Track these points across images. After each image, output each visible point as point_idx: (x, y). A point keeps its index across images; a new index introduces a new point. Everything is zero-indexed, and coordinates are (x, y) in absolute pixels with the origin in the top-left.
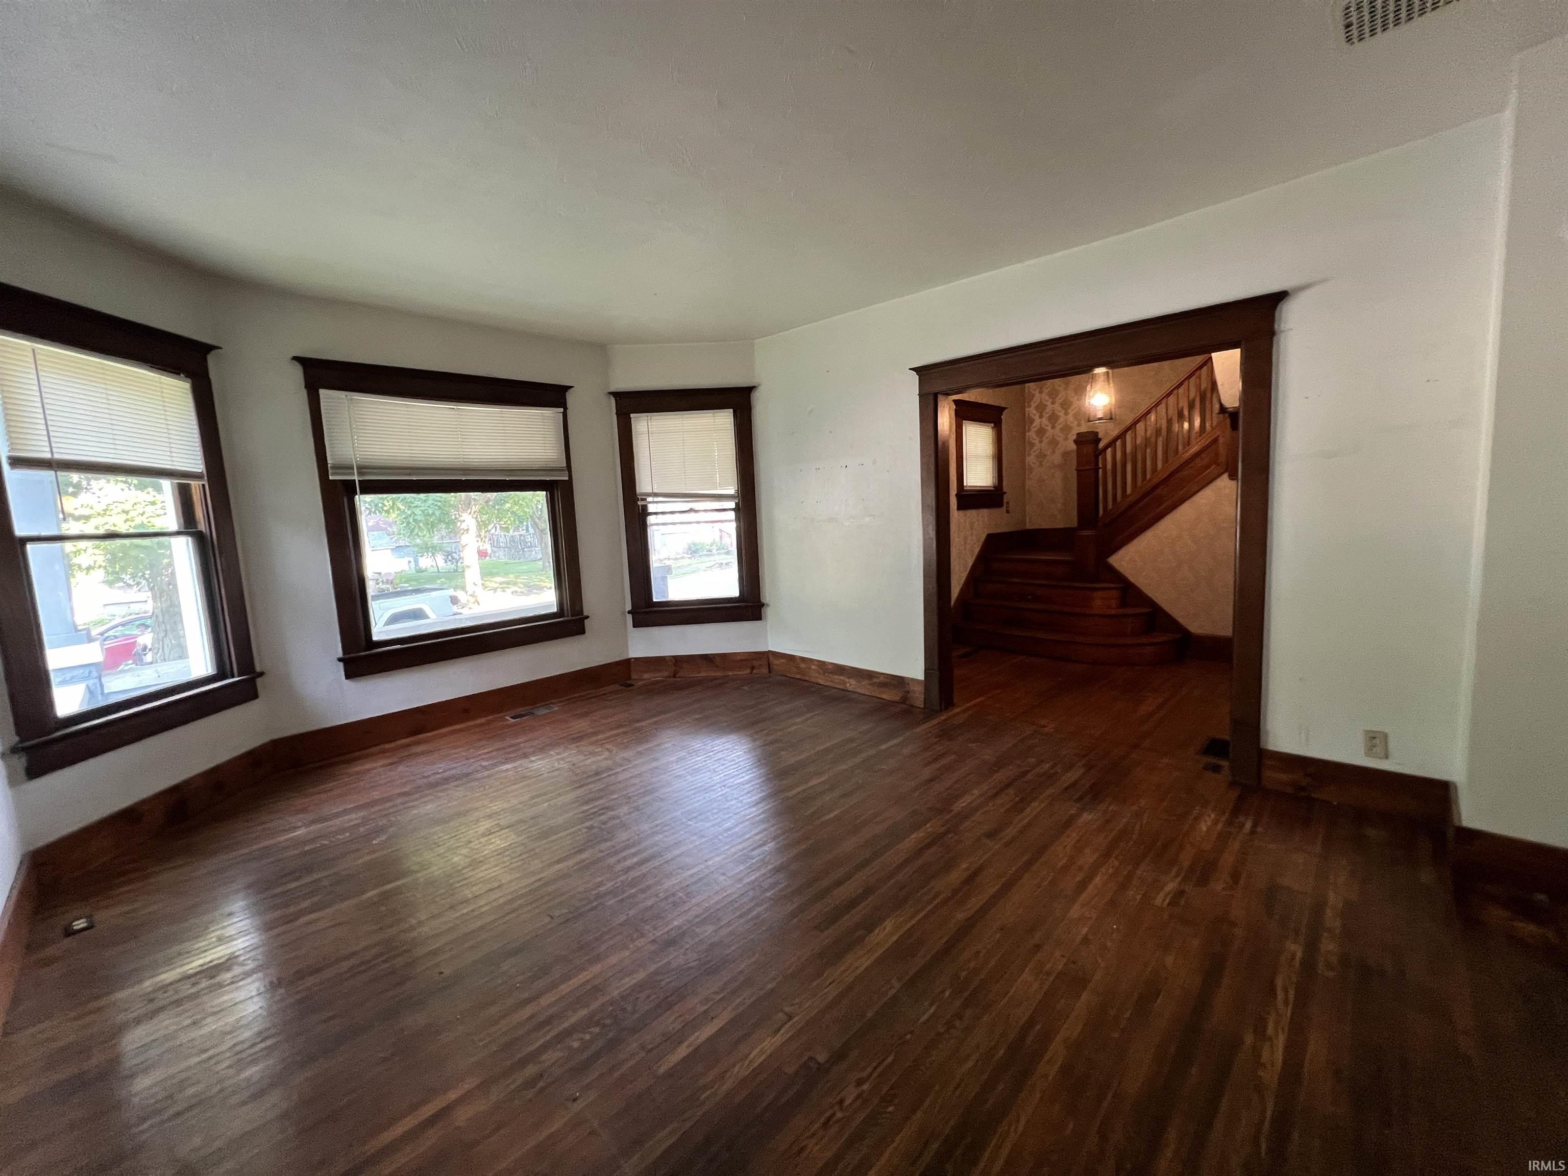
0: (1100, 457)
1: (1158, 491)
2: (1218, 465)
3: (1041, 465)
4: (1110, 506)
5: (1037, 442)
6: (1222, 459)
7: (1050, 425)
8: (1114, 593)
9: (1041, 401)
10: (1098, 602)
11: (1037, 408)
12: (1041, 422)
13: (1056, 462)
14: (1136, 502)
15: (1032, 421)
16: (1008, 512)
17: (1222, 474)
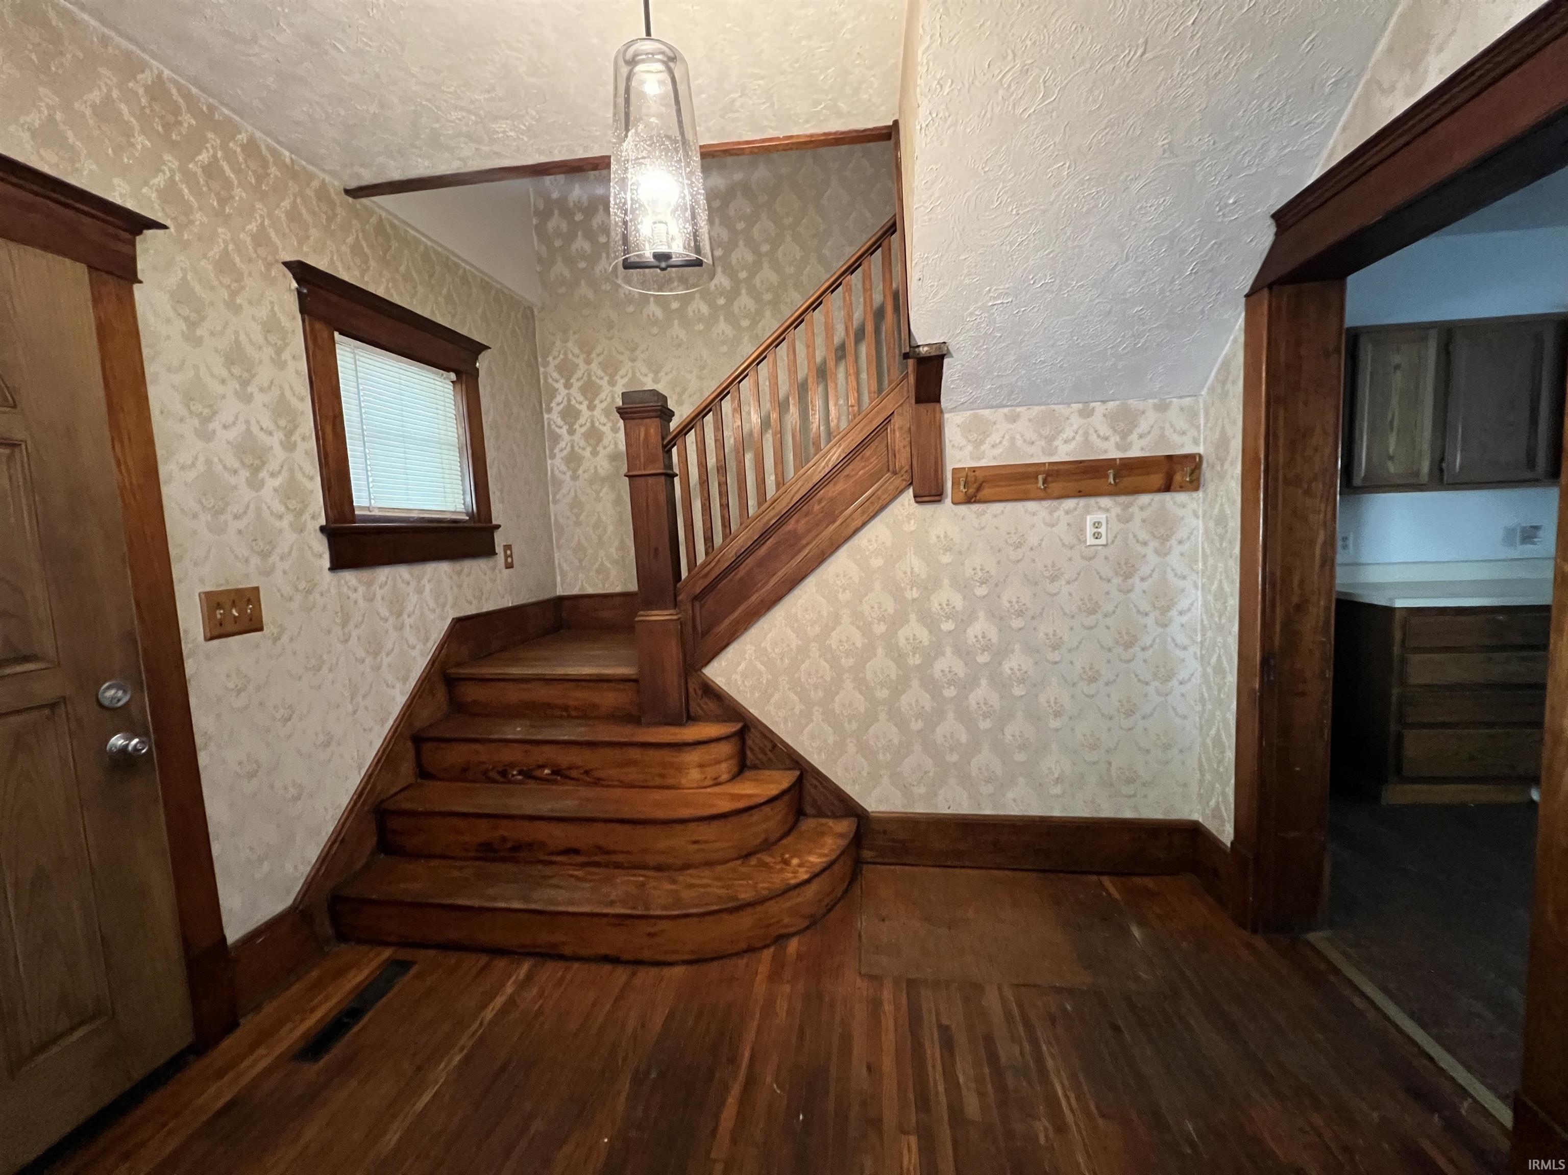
0: (674, 450)
1: (790, 526)
2: (895, 473)
3: (575, 478)
4: (701, 558)
5: (563, 431)
6: (902, 459)
7: (586, 403)
8: (725, 749)
9: (566, 358)
10: (694, 775)
11: (560, 369)
12: (568, 395)
13: (602, 472)
14: (750, 551)
15: (553, 393)
16: (509, 566)
17: (902, 492)
